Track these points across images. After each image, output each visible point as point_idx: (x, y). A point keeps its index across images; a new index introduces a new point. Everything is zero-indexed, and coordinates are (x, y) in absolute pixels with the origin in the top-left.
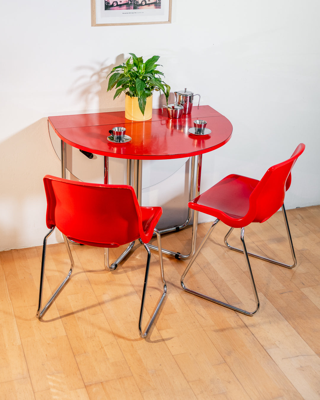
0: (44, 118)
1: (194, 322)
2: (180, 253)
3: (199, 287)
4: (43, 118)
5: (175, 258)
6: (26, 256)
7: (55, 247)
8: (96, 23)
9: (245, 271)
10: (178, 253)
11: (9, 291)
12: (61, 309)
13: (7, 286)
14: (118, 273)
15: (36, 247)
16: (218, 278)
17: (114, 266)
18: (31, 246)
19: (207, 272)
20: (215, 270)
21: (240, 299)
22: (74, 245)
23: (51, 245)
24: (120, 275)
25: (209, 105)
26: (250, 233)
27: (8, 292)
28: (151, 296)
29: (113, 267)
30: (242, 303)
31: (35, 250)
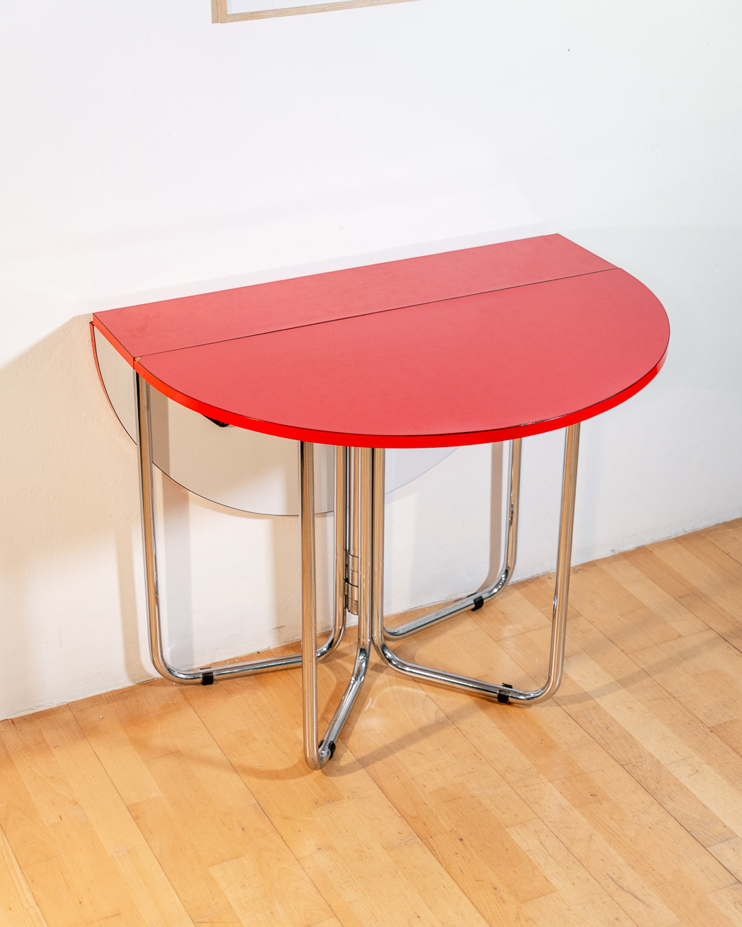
0: (79, 316)
1: (617, 919)
2: (511, 687)
3: (595, 795)
4: (75, 318)
5: (499, 701)
6: (44, 739)
7: (126, 698)
8: (226, 11)
9: (712, 725)
10: (506, 685)
11: (23, 873)
12: (201, 920)
13: (12, 855)
14: (341, 771)
15: (69, 706)
16: (640, 757)
17: (327, 749)
18: (54, 705)
19: (603, 739)
20: (628, 733)
21: (727, 823)
22: (184, 687)
23: (112, 692)
24: (349, 775)
25: (560, 233)
26: (688, 595)
27: (21, 877)
28: (461, 840)
29: (325, 753)
30: (737, 836)
31: (68, 715)
